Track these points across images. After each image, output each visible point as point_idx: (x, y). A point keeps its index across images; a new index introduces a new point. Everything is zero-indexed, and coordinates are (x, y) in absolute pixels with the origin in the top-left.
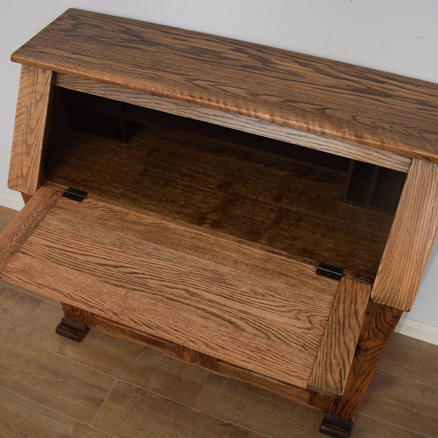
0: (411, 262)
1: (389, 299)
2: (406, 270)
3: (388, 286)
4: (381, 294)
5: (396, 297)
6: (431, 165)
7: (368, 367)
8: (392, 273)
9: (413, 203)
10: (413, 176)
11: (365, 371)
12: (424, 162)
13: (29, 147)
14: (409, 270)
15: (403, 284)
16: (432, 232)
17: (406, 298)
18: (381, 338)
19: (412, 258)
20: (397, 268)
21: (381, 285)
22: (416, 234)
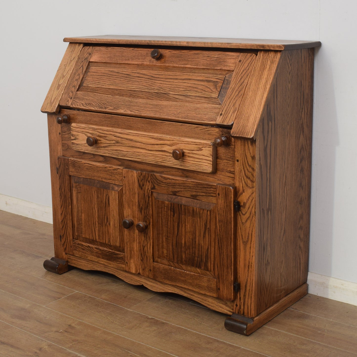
0: (255, 108)
1: (241, 132)
2: (252, 113)
3: (241, 124)
4: (237, 130)
5: (245, 130)
6: (268, 53)
7: (250, 228)
8: (243, 116)
9: (257, 75)
10: (258, 61)
11: (249, 234)
12: (264, 52)
13: (59, 85)
14: (253, 113)
15: (250, 121)
16: (267, 88)
17: (251, 129)
18: (250, 186)
19: (255, 105)
20: (247, 112)
21: (237, 124)
22: (258, 91)
